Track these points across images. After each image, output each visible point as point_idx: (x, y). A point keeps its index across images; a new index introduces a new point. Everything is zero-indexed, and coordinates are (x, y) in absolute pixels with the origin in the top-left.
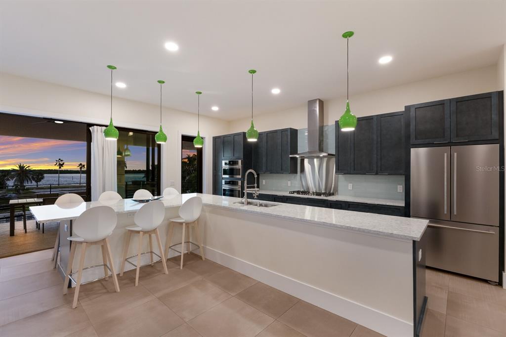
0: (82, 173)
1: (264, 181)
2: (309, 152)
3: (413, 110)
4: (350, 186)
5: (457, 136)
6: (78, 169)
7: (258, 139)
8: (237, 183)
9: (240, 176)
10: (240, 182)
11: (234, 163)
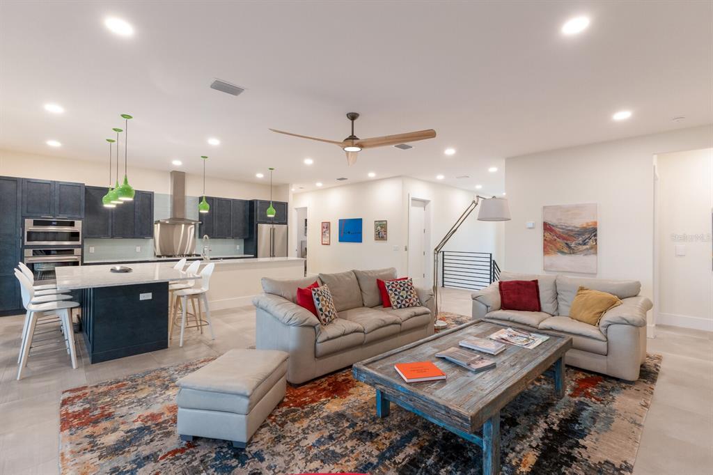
1: (92, 250)
8: (71, 252)
9: (79, 243)
10: (77, 251)
11: (62, 224)
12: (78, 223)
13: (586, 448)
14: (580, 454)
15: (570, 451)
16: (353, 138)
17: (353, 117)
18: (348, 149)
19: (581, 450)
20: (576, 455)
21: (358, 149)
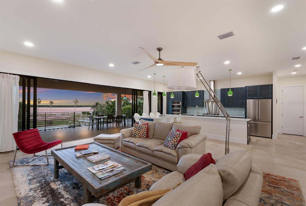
1: (189, 111)
2: (209, 99)
3: (248, 87)
5: (260, 96)
6: (49, 104)
7: (199, 96)
8: (179, 111)
9: (181, 108)
10: (181, 111)
11: (178, 103)
12: (181, 103)
13: (43, 204)
14: (43, 200)
15: (47, 198)
16: (160, 59)
17: (159, 50)
18: (158, 65)
19: (44, 201)
20: (43, 199)
21: (163, 64)
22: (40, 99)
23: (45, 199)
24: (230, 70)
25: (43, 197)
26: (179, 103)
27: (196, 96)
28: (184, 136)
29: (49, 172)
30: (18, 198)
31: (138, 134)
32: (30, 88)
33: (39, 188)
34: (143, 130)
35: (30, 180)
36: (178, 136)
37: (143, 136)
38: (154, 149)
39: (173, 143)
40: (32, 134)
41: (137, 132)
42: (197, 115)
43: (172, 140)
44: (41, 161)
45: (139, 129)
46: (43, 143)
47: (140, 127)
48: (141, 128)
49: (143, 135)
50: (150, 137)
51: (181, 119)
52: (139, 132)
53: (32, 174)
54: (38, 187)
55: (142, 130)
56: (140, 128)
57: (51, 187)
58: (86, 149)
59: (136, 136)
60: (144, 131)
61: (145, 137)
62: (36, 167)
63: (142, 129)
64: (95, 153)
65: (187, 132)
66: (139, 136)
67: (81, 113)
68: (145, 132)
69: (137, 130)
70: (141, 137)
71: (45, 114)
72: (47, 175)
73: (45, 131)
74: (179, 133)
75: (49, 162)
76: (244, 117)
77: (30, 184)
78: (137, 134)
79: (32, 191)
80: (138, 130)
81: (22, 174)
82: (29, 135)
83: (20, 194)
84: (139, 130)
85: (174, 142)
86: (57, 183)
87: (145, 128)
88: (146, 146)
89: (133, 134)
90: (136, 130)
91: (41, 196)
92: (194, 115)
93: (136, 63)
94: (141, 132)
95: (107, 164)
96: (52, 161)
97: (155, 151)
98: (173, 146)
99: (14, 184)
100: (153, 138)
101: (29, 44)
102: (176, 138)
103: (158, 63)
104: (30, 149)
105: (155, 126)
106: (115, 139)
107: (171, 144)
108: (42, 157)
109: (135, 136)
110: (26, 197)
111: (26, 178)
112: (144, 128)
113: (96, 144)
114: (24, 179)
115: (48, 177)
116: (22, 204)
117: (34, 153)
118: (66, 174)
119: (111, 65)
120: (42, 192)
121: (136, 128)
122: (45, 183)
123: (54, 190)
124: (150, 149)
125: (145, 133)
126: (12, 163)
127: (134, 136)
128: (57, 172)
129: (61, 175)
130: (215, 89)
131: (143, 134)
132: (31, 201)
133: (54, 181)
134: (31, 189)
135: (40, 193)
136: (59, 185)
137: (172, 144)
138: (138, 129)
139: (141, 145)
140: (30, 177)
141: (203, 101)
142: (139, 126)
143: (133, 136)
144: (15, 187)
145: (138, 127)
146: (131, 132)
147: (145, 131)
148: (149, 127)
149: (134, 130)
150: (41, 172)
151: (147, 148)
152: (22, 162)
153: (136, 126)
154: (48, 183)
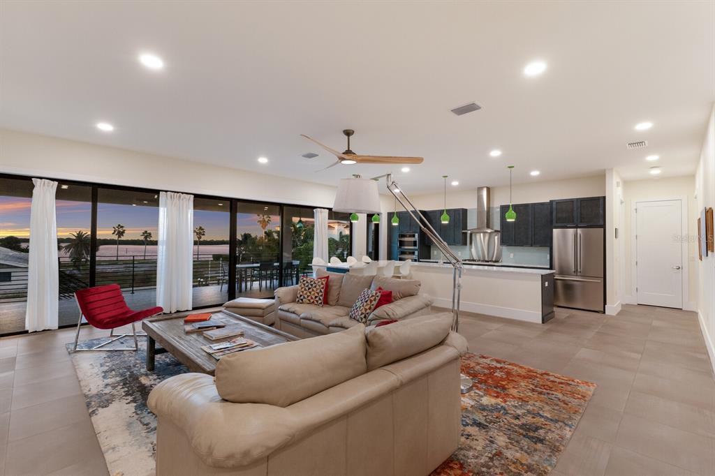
0: (147, 245)
1: (435, 251)
2: (478, 229)
3: (554, 203)
4: (512, 255)
5: (581, 222)
6: (142, 238)
7: (449, 221)
8: (413, 253)
9: (417, 248)
10: (416, 253)
11: (410, 236)
12: (417, 235)
13: (127, 403)
15: (133, 397)
16: (348, 152)
17: (348, 133)
18: (344, 162)
19: (129, 401)
20: (127, 397)
21: (355, 162)
22: (122, 227)
23: (130, 398)
24: (509, 167)
25: (126, 395)
26: (414, 236)
27: (443, 222)
28: (386, 298)
29: (138, 362)
30: (86, 396)
31: (308, 296)
32: (96, 205)
33: (121, 384)
34: (317, 289)
35: (105, 372)
36: (372, 299)
37: (317, 301)
38: (331, 323)
39: (364, 311)
40: (109, 294)
41: (305, 292)
42: (444, 263)
43: (363, 306)
44: (125, 344)
45: (310, 286)
46: (128, 311)
47: (312, 283)
48: (314, 285)
49: (317, 299)
50: (331, 303)
51: (410, 271)
52: (310, 293)
53: (107, 364)
54: (118, 383)
55: (315, 289)
56: (312, 285)
57: (140, 383)
58: (205, 320)
59: (304, 300)
60: (318, 291)
61: (321, 303)
62: (115, 353)
63: (315, 287)
64: (218, 327)
65: (391, 292)
66: (309, 300)
67: (211, 256)
68: (320, 294)
69: (305, 290)
70: (313, 302)
71: (132, 258)
72: (134, 366)
73: (133, 293)
74: (376, 293)
75: (139, 347)
76: (548, 267)
77: (104, 377)
78: (306, 296)
79: (110, 387)
80: (307, 288)
81: (91, 363)
82: (103, 296)
83: (89, 391)
84: (309, 288)
85: (366, 310)
86: (151, 377)
87: (322, 286)
88: (317, 319)
89: (299, 296)
90: (303, 290)
91: (124, 394)
92: (437, 262)
93: (310, 156)
94: (313, 293)
95: (234, 342)
96: (144, 345)
97: (333, 326)
98: (363, 316)
99: (78, 378)
100: (337, 304)
101: (105, 127)
102: (369, 302)
103: (343, 159)
104: (105, 321)
105: (342, 282)
106: (264, 306)
107: (360, 313)
108: (127, 338)
109: (302, 300)
110: (99, 395)
111: (98, 370)
112: (319, 286)
113: (225, 313)
114: (96, 370)
115: (136, 369)
116: (93, 403)
117: (112, 328)
118: (168, 365)
119: (263, 160)
120: (126, 389)
121: (304, 284)
122: (130, 377)
123: (146, 387)
124: (323, 324)
125: (322, 296)
126: (73, 347)
127: (300, 301)
128: (151, 360)
129: (159, 365)
130: (491, 206)
131: (316, 297)
132: (107, 400)
133: (147, 375)
134: (107, 385)
135: (123, 390)
136: (155, 380)
137: (362, 314)
138: (307, 286)
139: (309, 316)
140: (105, 368)
141: (463, 233)
142: (309, 281)
143: (297, 300)
144: (79, 381)
145: (307, 282)
146: (295, 293)
147: (321, 291)
148: (331, 284)
149: (300, 288)
150: (125, 362)
151: (318, 322)
152: (90, 346)
153: (304, 281)
154: (135, 378)
